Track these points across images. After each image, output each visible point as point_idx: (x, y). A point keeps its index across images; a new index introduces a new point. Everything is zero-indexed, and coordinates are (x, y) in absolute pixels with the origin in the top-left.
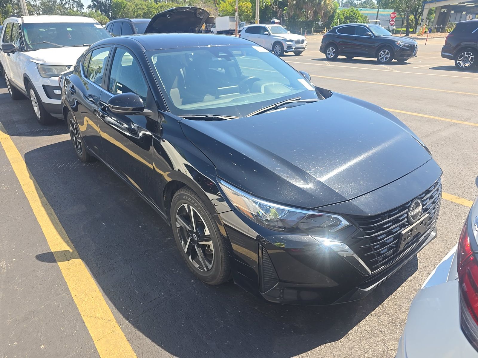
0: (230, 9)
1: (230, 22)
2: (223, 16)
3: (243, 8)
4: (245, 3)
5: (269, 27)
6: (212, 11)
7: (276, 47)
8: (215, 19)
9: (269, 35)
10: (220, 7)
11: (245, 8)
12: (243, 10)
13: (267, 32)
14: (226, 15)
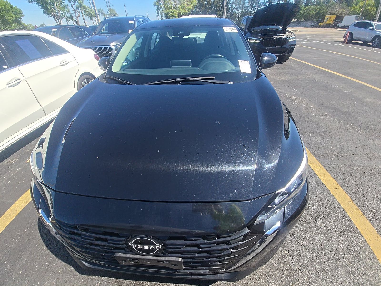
0: (359, 11)
1: (355, 20)
2: (351, 15)
3: (370, 11)
4: (373, 8)
5: (375, 24)
6: (344, 11)
7: (375, 40)
8: (344, 17)
9: (373, 29)
10: (352, 9)
11: (371, 11)
12: (369, 12)
13: (372, 28)
14: (354, 15)
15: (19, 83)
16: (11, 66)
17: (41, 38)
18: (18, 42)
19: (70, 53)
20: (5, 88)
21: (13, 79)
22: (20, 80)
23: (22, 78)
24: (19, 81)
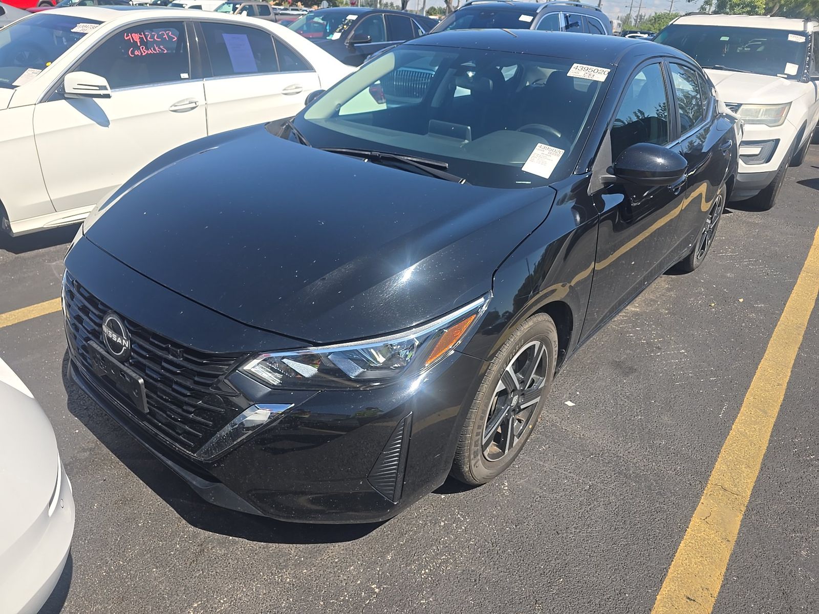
15: (193, 108)
16: (194, 77)
17: (273, 37)
18: (227, 37)
19: (315, 72)
20: (167, 111)
21: (187, 99)
22: (196, 104)
23: (201, 102)
24: (193, 105)
